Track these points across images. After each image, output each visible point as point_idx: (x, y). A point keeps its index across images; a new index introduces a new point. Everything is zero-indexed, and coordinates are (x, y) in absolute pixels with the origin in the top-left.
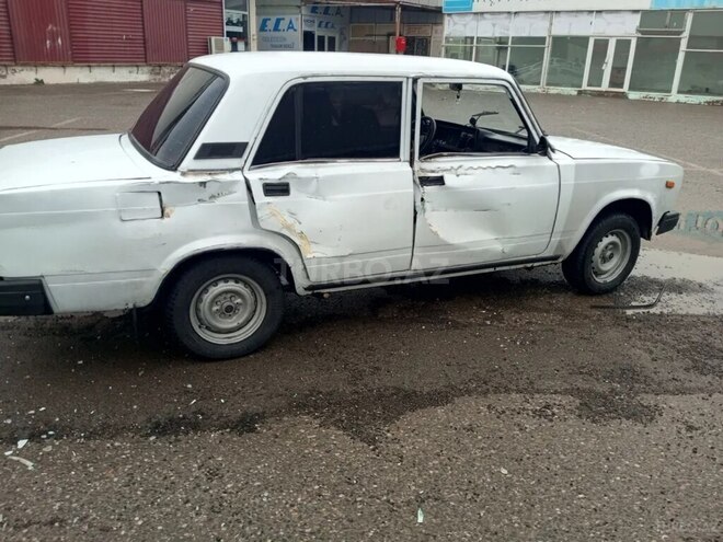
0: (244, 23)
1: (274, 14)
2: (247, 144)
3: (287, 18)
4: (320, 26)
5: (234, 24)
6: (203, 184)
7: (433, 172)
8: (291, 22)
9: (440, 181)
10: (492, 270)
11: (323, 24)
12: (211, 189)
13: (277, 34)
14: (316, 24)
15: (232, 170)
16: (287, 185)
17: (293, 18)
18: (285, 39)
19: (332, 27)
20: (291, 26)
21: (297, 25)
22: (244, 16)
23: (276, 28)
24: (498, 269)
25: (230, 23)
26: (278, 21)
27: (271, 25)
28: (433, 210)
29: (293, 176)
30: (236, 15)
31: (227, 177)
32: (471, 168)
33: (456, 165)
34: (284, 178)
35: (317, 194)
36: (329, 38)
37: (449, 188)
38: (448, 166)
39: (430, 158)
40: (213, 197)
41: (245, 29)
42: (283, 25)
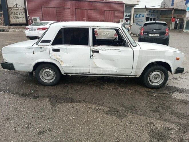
0: (130, 16)
1: (139, 13)
2: (51, 40)
3: (142, 14)
4: (151, 16)
5: (127, 16)
6: (41, 48)
7: (97, 49)
8: (143, 15)
9: (98, 52)
10: (115, 76)
11: (152, 15)
12: (43, 49)
13: (139, 18)
14: (150, 15)
15: (47, 46)
16: (59, 50)
17: (144, 14)
18: (141, 19)
19: (155, 16)
20: (143, 16)
21: (145, 16)
22: (130, 14)
23: (139, 17)
24: (117, 76)
25: (126, 16)
26: (140, 15)
27: (138, 16)
28: (96, 59)
29: (61, 48)
30: (128, 14)
31: (46, 47)
32: (107, 49)
33: (103, 48)
34: (58, 48)
35: (67, 52)
36: (154, 19)
37: (100, 54)
38: (101, 48)
39: (96, 46)
40: (43, 51)
41: (130, 17)
42: (141, 16)
